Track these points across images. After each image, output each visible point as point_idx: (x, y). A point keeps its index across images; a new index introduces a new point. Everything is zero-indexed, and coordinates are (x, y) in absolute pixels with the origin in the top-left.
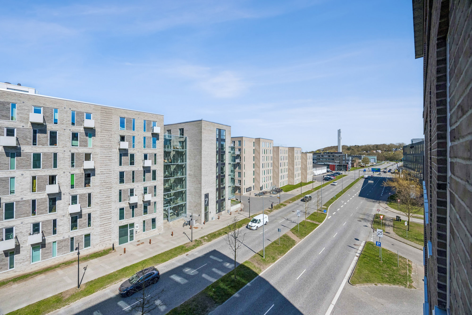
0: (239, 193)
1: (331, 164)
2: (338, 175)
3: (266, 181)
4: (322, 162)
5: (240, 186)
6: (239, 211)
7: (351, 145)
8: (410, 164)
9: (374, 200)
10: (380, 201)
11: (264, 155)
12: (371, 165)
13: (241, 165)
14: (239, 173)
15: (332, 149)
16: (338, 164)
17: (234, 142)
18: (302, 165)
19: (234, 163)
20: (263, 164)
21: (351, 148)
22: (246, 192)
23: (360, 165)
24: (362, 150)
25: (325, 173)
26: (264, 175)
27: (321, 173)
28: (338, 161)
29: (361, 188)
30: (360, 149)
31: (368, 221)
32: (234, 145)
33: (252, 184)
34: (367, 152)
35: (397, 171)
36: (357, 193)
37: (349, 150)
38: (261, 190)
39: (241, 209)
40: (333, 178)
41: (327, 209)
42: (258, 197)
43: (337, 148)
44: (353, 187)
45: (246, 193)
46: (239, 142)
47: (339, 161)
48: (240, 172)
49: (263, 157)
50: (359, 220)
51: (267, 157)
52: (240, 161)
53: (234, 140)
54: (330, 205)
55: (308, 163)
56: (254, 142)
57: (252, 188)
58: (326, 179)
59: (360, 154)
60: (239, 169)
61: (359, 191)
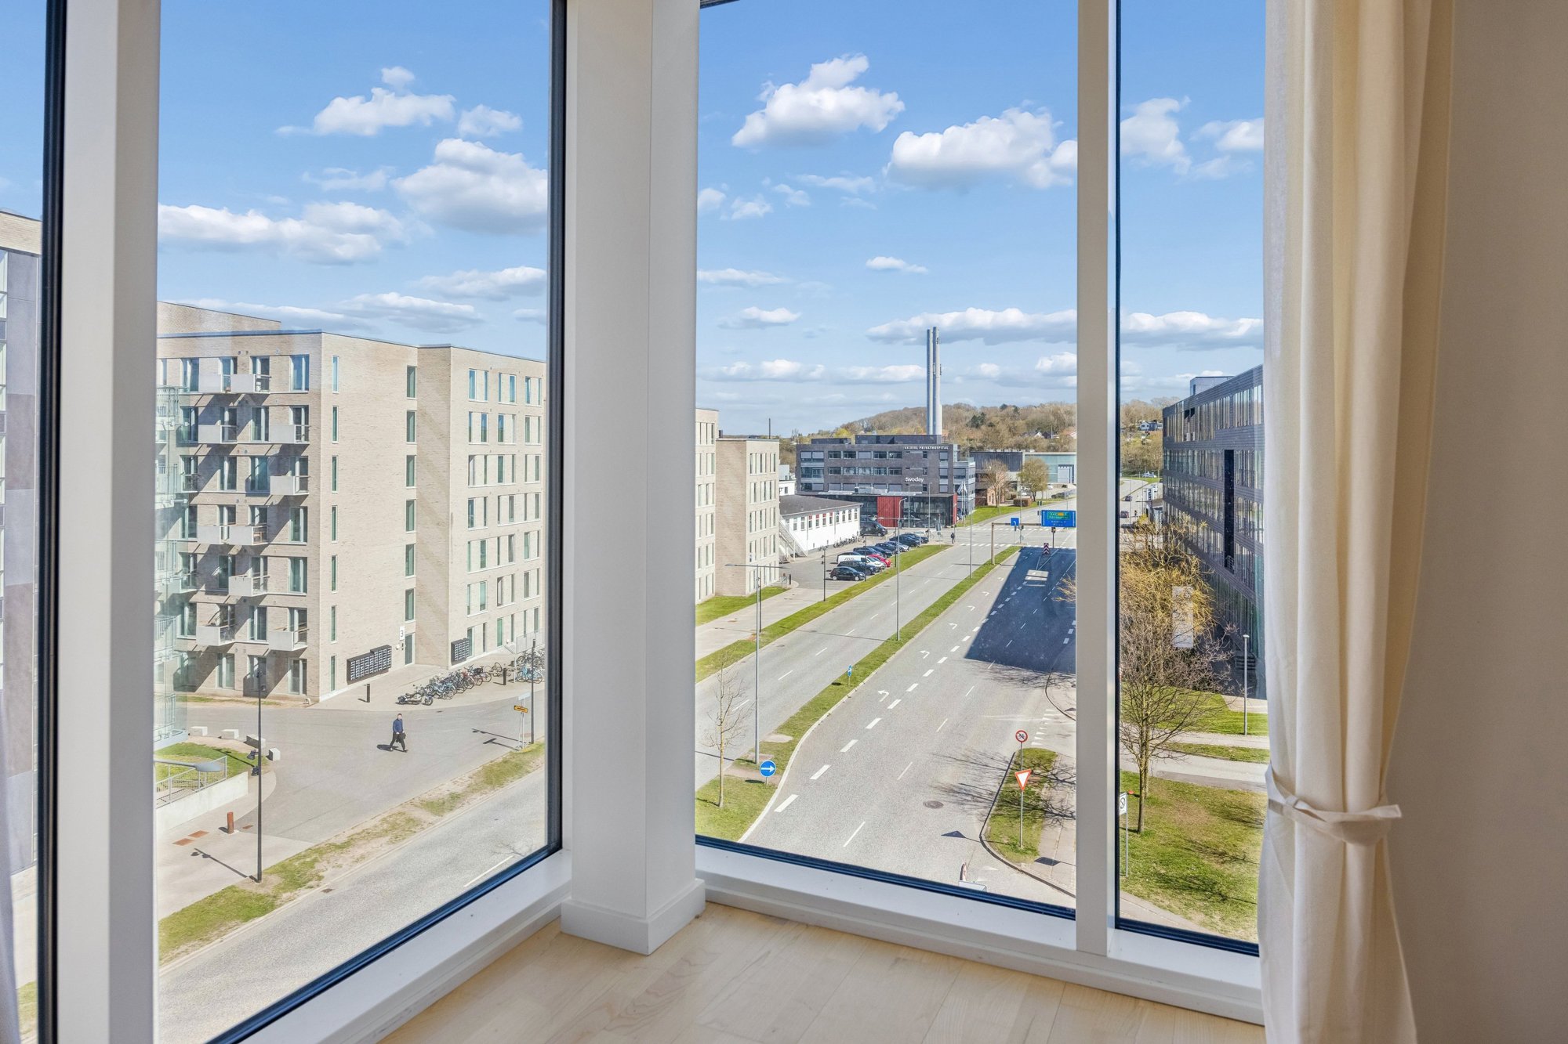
0: (294, 695)
1: (884, 492)
2: (905, 548)
3: (491, 602)
4: (848, 482)
5: (301, 646)
6: (214, 830)
7: (988, 405)
8: (1194, 489)
9: (1026, 673)
10: (1055, 675)
11: (477, 447)
12: (1054, 496)
13: (305, 509)
14: (295, 561)
15: (907, 419)
16: (914, 494)
17: (265, 361)
18: (719, 504)
19: (261, 501)
20: (471, 502)
21: (987, 416)
22: (349, 680)
23: (1013, 497)
24: (1027, 424)
25: (853, 541)
26: (483, 565)
27: (831, 543)
28: (918, 479)
29: (986, 614)
30: (1020, 423)
31: (976, 798)
32: (265, 383)
33: (394, 630)
34: (1046, 435)
35: (1146, 521)
36: (965, 639)
37: (977, 426)
38: (454, 661)
39: (230, 816)
40: (877, 564)
41: (791, 747)
42: (420, 707)
43: (923, 414)
44: (955, 608)
45: (343, 688)
46: (298, 367)
47: (922, 480)
48: (305, 560)
49: (471, 458)
50: (933, 797)
51: (501, 458)
52: (304, 485)
53: (263, 353)
54: (816, 725)
55: (750, 488)
56: (411, 370)
57: (398, 657)
58: (843, 573)
59: (1019, 446)
60: (296, 538)
61: (977, 629)
